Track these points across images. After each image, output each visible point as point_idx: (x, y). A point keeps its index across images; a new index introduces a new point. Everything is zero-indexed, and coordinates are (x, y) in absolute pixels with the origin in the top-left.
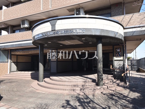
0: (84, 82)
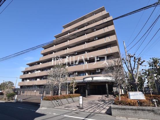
0: (102, 96)
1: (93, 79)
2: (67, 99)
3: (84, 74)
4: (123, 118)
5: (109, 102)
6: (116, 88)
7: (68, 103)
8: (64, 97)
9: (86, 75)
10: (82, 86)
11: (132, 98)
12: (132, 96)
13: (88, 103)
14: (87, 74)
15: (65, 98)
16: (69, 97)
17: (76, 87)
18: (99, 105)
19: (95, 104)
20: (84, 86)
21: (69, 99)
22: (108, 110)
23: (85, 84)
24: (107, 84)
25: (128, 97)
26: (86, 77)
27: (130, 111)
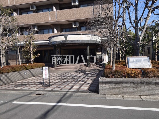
0: (80, 65)
1: (66, 38)
2: (20, 72)
3: (51, 31)
4: (117, 96)
5: (91, 73)
6: (100, 53)
7: (22, 78)
8: (14, 70)
9: (53, 32)
10: (47, 50)
11: (132, 66)
12: (133, 64)
13: (59, 76)
14: (55, 30)
15: (16, 71)
16: (24, 69)
17: (36, 51)
18: (76, 77)
19: (69, 76)
20: (50, 50)
21: (23, 71)
22: (91, 85)
23: (53, 48)
24: (88, 48)
25: (125, 65)
26: (53, 35)
27: (128, 85)
